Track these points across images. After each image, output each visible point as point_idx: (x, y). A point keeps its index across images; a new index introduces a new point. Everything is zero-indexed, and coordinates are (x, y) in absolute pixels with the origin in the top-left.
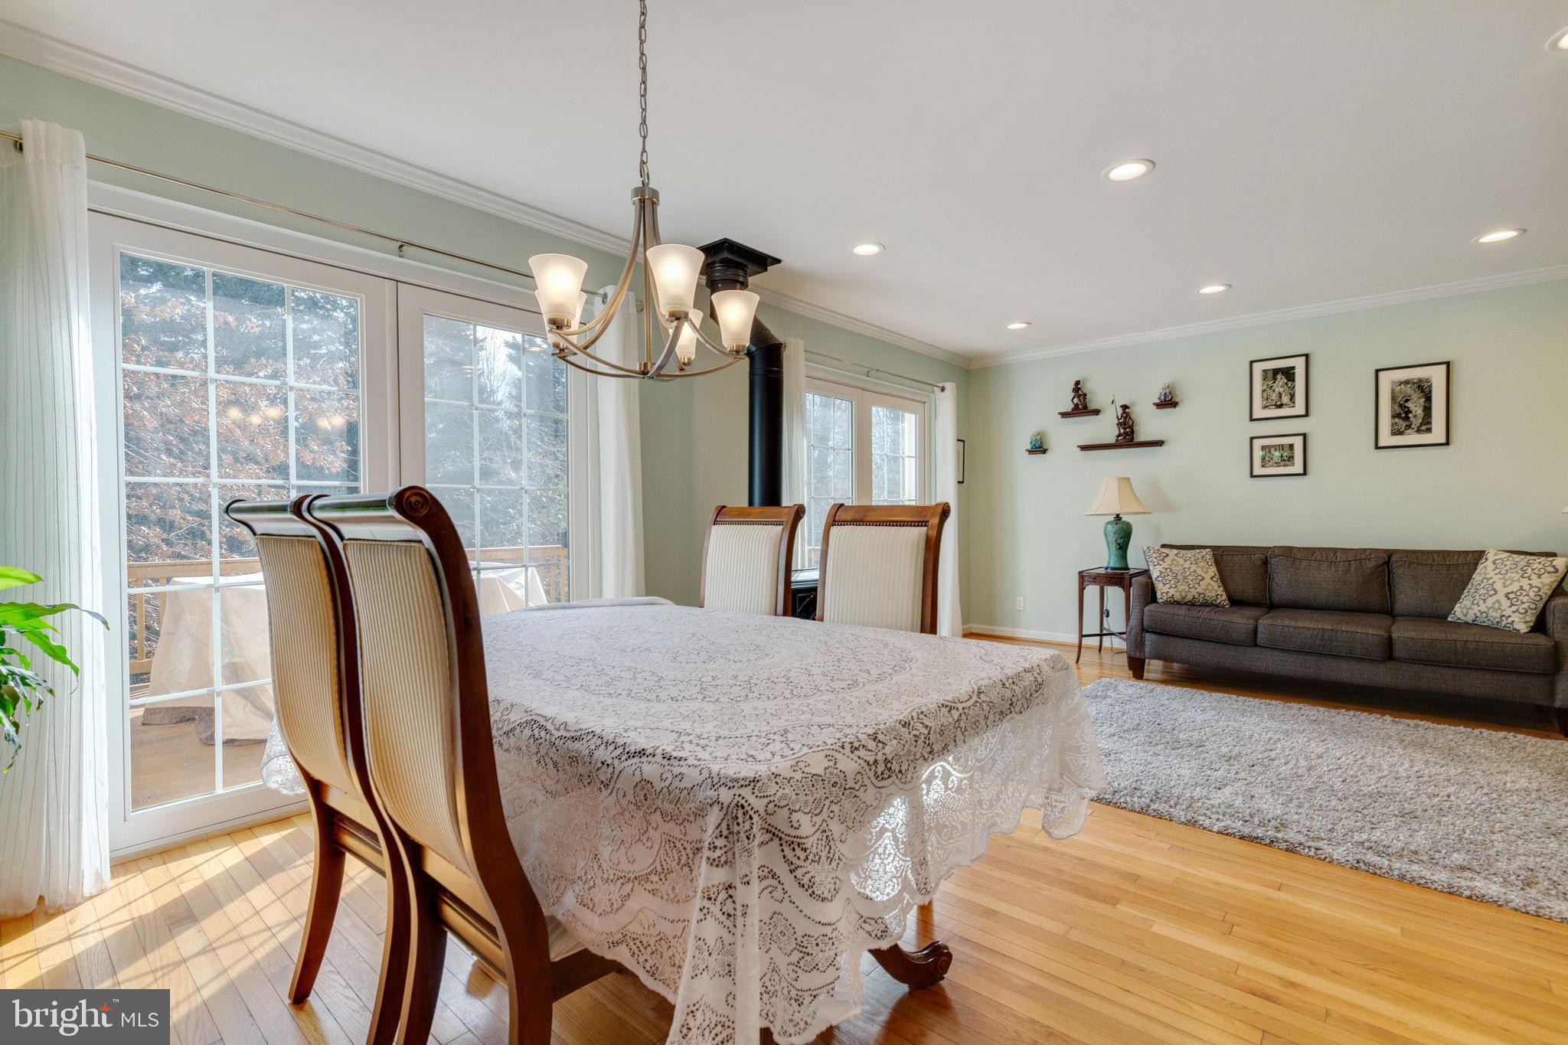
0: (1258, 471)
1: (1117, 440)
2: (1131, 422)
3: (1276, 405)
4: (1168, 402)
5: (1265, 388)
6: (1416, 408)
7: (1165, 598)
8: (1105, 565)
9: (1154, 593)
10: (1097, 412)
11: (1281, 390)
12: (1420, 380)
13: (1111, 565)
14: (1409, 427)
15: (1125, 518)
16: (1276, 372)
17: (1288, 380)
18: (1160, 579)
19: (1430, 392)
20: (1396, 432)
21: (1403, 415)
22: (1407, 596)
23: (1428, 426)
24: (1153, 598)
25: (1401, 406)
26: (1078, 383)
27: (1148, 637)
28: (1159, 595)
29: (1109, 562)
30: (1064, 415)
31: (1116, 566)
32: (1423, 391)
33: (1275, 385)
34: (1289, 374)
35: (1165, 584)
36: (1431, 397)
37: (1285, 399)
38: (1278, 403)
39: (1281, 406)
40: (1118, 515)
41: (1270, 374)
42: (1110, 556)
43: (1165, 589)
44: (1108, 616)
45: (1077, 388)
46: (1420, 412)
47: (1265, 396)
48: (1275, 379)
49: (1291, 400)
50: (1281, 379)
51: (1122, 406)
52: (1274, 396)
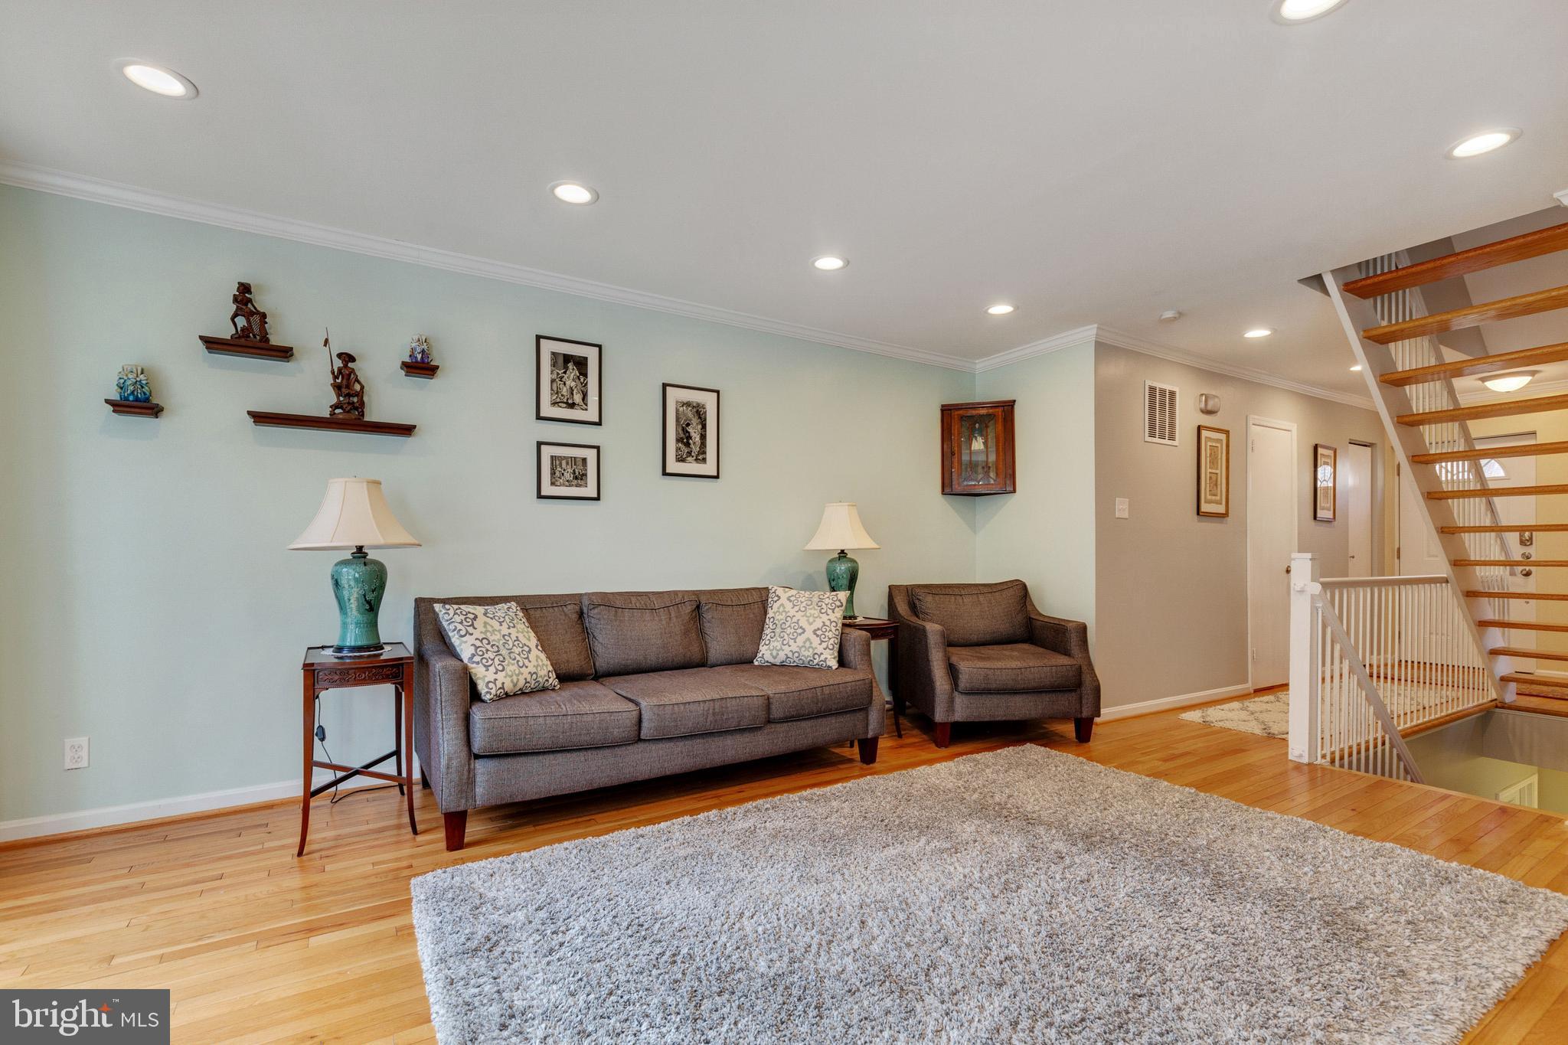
0: (547, 490)
1: (332, 414)
2: (357, 387)
3: (567, 403)
4: (421, 367)
5: (554, 376)
6: (695, 432)
7: (493, 692)
8: (336, 643)
9: (473, 685)
10: (285, 353)
11: (573, 384)
12: (698, 405)
13: (350, 641)
14: (689, 454)
15: (372, 555)
16: (567, 358)
17: (581, 374)
18: (477, 659)
19: (705, 420)
20: (680, 459)
21: (685, 440)
22: (720, 643)
23: (704, 456)
24: (475, 696)
25: (683, 429)
26: (245, 289)
27: (480, 766)
28: (482, 687)
29: (343, 637)
30: (212, 344)
31: (359, 643)
32: (700, 418)
33: (566, 376)
34: (581, 364)
35: (487, 667)
36: (705, 424)
37: (578, 398)
38: (570, 401)
39: (572, 406)
40: (360, 549)
41: (561, 360)
42: (344, 625)
43: (490, 676)
44: (322, 739)
45: (244, 295)
46: (698, 439)
47: (555, 389)
48: (566, 368)
49: (583, 400)
50: (573, 371)
51: (340, 356)
52: (565, 391)
